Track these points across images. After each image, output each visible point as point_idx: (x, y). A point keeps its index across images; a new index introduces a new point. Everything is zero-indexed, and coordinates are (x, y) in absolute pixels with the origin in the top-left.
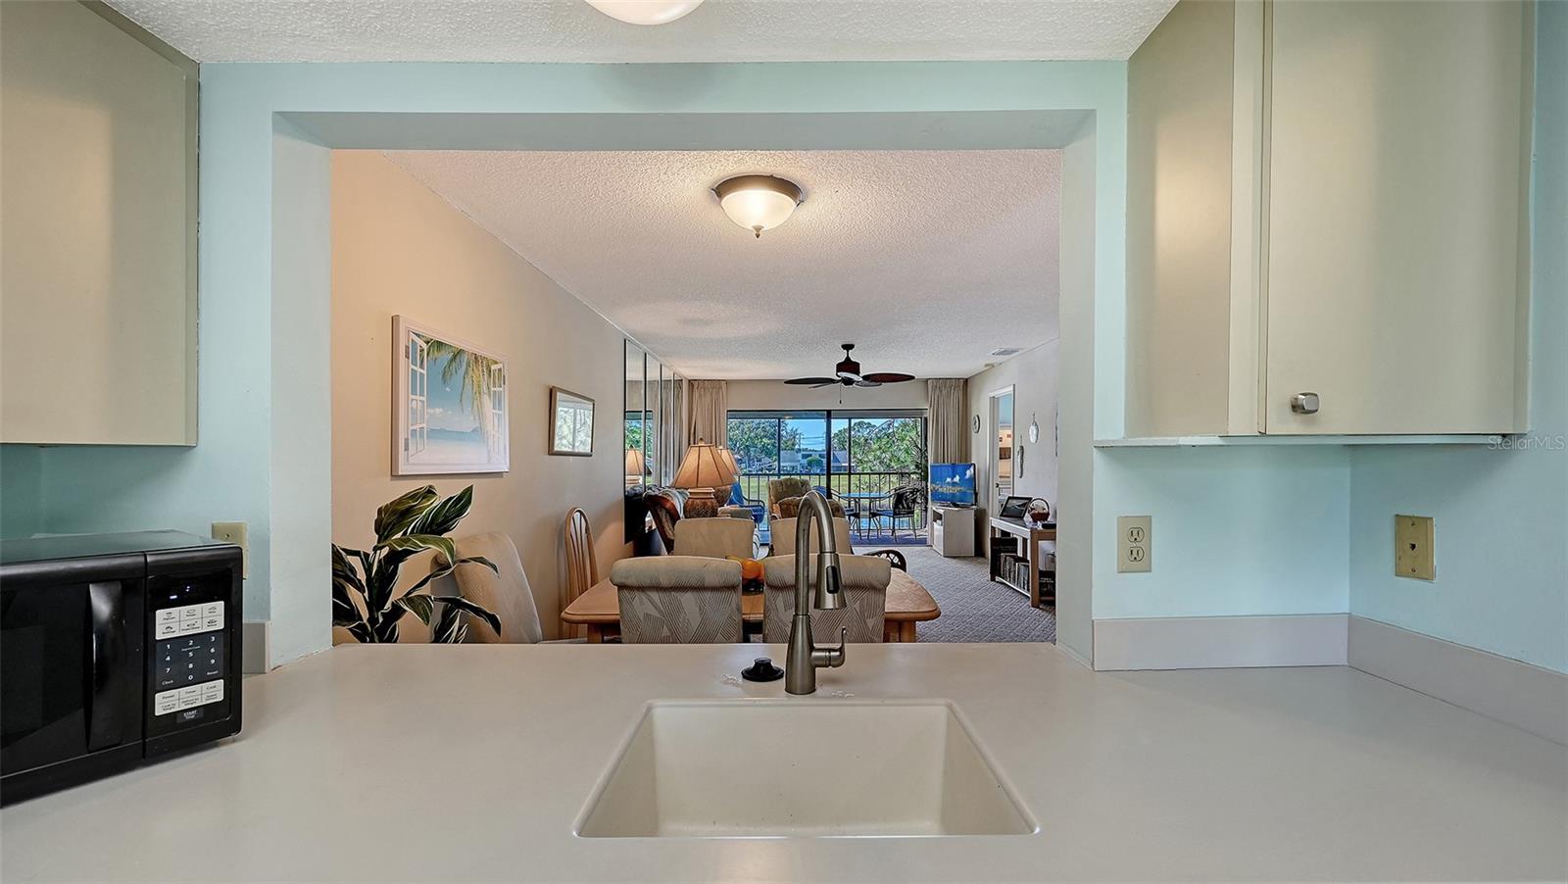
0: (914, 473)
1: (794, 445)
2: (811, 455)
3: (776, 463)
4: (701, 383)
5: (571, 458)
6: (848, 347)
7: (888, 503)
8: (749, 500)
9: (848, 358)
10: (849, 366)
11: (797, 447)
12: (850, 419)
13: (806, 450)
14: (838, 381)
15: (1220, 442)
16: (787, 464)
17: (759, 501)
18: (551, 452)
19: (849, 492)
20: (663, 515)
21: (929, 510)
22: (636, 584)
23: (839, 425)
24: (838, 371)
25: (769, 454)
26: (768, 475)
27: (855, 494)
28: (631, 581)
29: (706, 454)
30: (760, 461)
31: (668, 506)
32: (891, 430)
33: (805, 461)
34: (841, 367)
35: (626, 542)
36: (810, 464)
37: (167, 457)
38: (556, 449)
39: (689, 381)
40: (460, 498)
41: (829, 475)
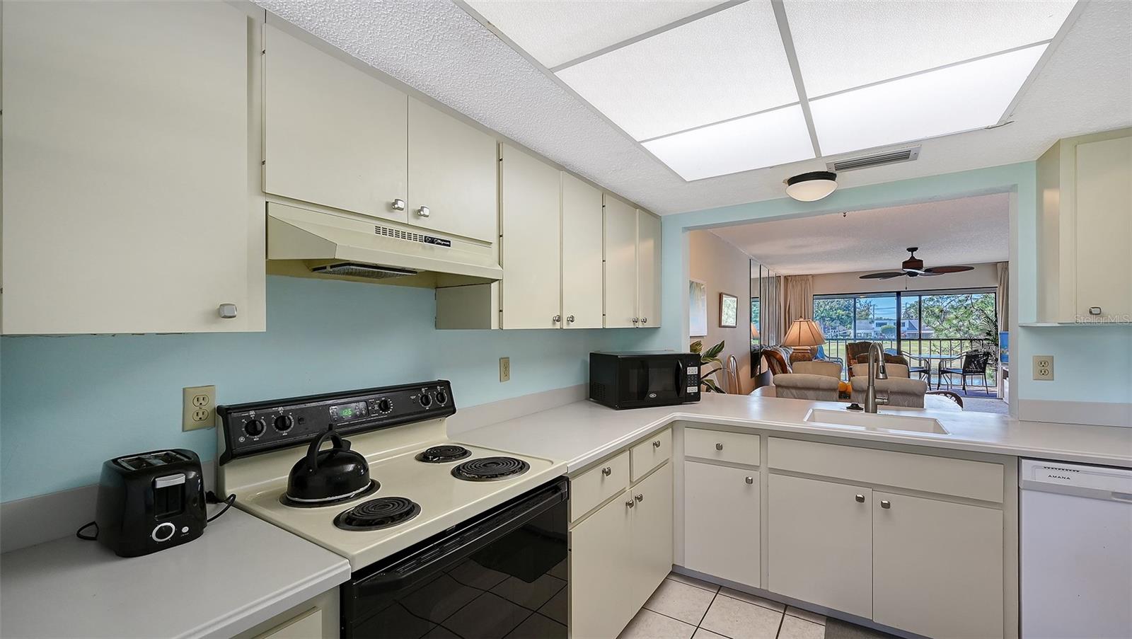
0: (986, 339)
1: (867, 315)
2: (886, 324)
3: (852, 331)
4: (793, 278)
5: (727, 329)
6: (912, 250)
7: (958, 364)
8: (829, 358)
9: (912, 257)
10: (914, 264)
11: (871, 316)
12: (920, 296)
13: (881, 319)
14: (904, 274)
15: (1059, 325)
16: (860, 331)
17: (838, 358)
18: (720, 326)
19: (920, 353)
20: (775, 362)
21: (1000, 370)
22: (786, 385)
23: (907, 301)
24: (903, 268)
25: (843, 323)
26: (846, 340)
27: (925, 354)
28: (783, 384)
29: (804, 325)
30: (835, 328)
31: (778, 357)
32: (969, 302)
33: (879, 329)
34: (906, 265)
35: (751, 377)
36: (884, 331)
37: (654, 330)
38: (723, 324)
39: (785, 277)
40: (720, 345)
41: (899, 340)
